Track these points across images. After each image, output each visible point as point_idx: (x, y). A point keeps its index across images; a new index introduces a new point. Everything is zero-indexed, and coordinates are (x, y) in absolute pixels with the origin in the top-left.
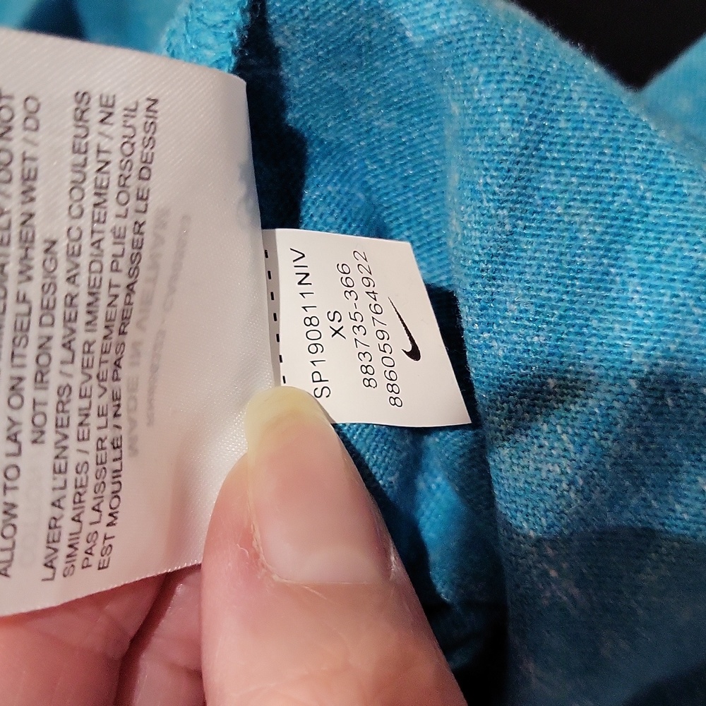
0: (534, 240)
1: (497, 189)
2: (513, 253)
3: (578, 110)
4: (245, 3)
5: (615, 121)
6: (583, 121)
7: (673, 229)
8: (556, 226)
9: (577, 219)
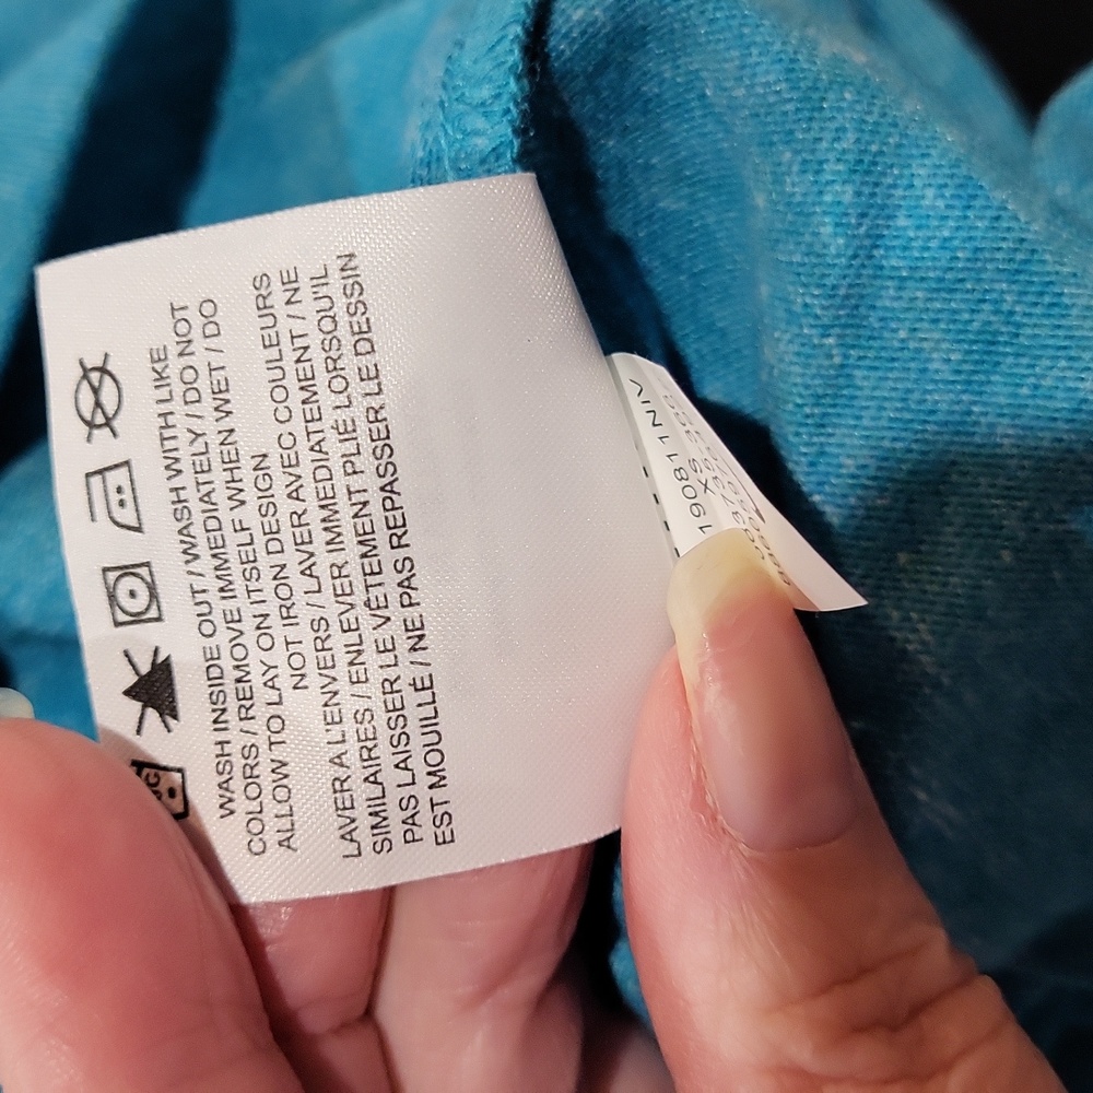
0: (873, 374)
1: (819, 312)
2: (845, 392)
3: (922, 202)
4: (518, 68)
5: (970, 213)
6: (928, 216)
7: (1051, 352)
8: (899, 354)
9: (925, 345)
